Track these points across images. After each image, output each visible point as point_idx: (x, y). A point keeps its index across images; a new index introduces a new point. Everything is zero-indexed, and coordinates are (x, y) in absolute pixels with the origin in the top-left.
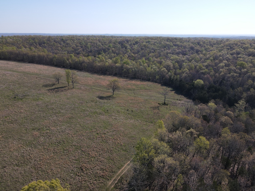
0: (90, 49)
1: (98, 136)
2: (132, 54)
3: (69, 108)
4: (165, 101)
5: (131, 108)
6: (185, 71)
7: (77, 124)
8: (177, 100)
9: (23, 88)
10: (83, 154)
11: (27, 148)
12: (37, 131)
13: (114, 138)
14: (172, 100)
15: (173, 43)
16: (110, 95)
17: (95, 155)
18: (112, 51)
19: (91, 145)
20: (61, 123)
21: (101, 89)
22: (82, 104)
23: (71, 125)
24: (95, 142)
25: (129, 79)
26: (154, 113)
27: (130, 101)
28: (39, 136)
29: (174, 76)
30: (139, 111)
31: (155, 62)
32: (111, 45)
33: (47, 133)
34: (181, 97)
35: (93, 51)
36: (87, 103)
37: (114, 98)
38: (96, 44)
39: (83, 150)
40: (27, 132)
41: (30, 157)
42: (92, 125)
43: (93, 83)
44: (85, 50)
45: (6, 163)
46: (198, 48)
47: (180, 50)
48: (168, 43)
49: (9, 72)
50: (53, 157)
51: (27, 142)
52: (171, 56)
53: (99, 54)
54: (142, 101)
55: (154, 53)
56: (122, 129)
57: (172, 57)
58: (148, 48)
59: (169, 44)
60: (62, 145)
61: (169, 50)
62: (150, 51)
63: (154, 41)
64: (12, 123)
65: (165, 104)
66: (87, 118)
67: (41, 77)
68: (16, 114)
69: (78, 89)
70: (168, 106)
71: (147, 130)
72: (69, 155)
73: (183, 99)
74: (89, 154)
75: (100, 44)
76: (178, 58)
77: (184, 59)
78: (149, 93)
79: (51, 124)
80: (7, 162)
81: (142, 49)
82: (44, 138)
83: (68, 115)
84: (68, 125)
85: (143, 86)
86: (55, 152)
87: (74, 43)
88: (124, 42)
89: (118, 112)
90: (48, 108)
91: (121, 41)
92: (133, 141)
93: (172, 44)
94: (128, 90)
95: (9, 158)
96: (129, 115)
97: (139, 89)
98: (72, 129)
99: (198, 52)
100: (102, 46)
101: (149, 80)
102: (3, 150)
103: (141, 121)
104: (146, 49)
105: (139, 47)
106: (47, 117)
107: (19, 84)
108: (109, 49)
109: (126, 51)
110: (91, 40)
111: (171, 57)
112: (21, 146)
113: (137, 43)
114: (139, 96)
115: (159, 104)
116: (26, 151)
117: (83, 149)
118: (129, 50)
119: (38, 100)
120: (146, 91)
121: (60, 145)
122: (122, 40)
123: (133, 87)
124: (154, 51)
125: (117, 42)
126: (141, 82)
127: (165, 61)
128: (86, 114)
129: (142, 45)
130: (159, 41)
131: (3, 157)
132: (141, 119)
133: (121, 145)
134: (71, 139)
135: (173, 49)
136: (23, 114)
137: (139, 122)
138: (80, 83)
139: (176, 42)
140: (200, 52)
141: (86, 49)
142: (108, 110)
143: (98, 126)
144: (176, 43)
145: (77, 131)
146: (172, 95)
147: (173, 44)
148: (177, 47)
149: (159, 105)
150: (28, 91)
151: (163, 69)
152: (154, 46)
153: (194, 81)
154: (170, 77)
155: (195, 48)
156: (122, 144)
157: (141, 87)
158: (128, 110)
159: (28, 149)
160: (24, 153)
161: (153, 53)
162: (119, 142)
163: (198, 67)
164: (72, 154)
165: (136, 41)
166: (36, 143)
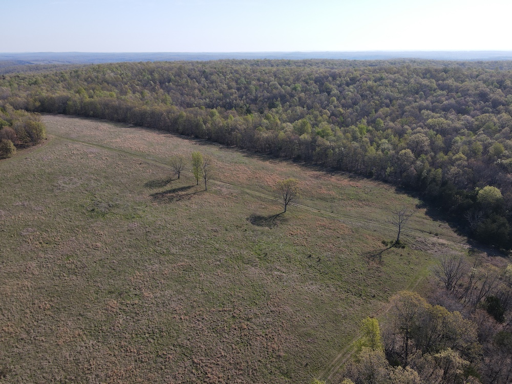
0: (254, 93)
1: (233, 326)
2: (341, 109)
3: (188, 243)
4: (401, 237)
5: (318, 250)
6: (457, 160)
7: (196, 287)
8: (430, 233)
9: (111, 187)
10: (193, 371)
11: (89, 342)
12: (117, 298)
13: (266, 335)
14: (418, 234)
15: (437, 81)
16: (278, 213)
17: (219, 378)
18: (300, 98)
19: (214, 348)
20: (165, 281)
21: (262, 195)
22: (216, 234)
23: (184, 288)
24: (225, 340)
25: (324, 172)
26: (369, 269)
27: (320, 232)
28: (118, 311)
29: (430, 171)
30: (334, 261)
31: (389, 131)
32: (299, 86)
33: (133, 305)
34: (440, 226)
35: (259, 99)
36: (227, 230)
37: (285, 220)
38: (268, 83)
39: (195, 361)
40: (98, 298)
41: (91, 365)
42: (225, 292)
43: (247, 179)
44: (244, 97)
45: (44, 375)
46: (498, 96)
47: (452, 101)
48: (425, 82)
49: (95, 150)
50: (133, 372)
51: (93, 326)
52: (428, 115)
53: (272, 106)
54: (347, 232)
55: (391, 107)
56: (290, 310)
57: (430, 120)
58: (377, 93)
59: (429, 84)
60: (156, 341)
61: (426, 99)
62: (382, 103)
63: (392, 76)
64: (75, 273)
65: (397, 244)
66: (219, 271)
67: (149, 162)
68: (86, 252)
69: (216, 192)
70: (405, 249)
71: (345, 318)
72: (165, 371)
73: (444, 231)
74: (206, 374)
75: (276, 82)
76: (445, 121)
77: (458, 124)
78: (367, 209)
79: (146, 283)
80: (46, 373)
81: (363, 96)
82: (125, 318)
83: (183, 261)
84: (179, 287)
85: (354, 191)
86: (139, 358)
87: (225, 80)
88: (327, 78)
89: (289, 260)
90: (147, 240)
91: (320, 77)
92: (309, 346)
93: (434, 85)
94: (320, 199)
95: (51, 364)
96: (311, 271)
97: (345, 197)
98: (183, 298)
99: (498, 106)
100: (279, 87)
101: (369, 175)
102: (44, 340)
103: (334, 290)
104: (372, 97)
105: (358, 93)
106: (141, 263)
107: (106, 177)
108: (292, 96)
109: (328, 101)
110: (258, 74)
111: (428, 119)
112: (79, 335)
113: (353, 80)
114: (342, 219)
115: (384, 243)
116: (86, 348)
117: (196, 357)
118: (335, 99)
119: (134, 218)
120: (360, 204)
121: (152, 341)
122: (321, 75)
123: (330, 192)
124: (391, 101)
125: (311, 79)
126: (350, 180)
127: (412, 129)
128: (220, 261)
129: (364, 86)
130: (405, 77)
131: (42, 359)
132: (337, 282)
133: (280, 356)
134: (176, 328)
135: (436, 97)
136: (99, 252)
137: (331, 292)
138: (222, 177)
139: (443, 80)
140: (501, 107)
141: (246, 95)
142: (267, 254)
143: (239, 296)
144: (446, 82)
145: (192, 307)
146: (419, 217)
147: (438, 85)
148: (445, 92)
149: (383, 247)
150: (120, 194)
151: (403, 151)
152: (392, 89)
153: (477, 188)
154: (420, 172)
155: (491, 95)
156: (282, 354)
157: (349, 194)
158: (310, 256)
159: (91, 342)
160: (80, 353)
161: (388, 106)
162: (275, 346)
163: (491, 150)
164: (171, 368)
165: (352, 76)
166: (109, 330)
